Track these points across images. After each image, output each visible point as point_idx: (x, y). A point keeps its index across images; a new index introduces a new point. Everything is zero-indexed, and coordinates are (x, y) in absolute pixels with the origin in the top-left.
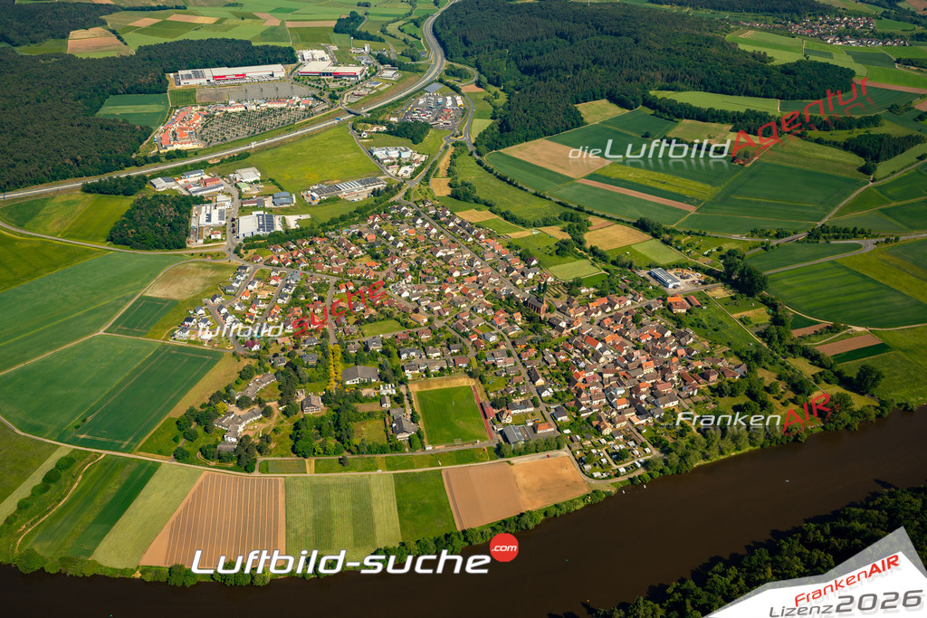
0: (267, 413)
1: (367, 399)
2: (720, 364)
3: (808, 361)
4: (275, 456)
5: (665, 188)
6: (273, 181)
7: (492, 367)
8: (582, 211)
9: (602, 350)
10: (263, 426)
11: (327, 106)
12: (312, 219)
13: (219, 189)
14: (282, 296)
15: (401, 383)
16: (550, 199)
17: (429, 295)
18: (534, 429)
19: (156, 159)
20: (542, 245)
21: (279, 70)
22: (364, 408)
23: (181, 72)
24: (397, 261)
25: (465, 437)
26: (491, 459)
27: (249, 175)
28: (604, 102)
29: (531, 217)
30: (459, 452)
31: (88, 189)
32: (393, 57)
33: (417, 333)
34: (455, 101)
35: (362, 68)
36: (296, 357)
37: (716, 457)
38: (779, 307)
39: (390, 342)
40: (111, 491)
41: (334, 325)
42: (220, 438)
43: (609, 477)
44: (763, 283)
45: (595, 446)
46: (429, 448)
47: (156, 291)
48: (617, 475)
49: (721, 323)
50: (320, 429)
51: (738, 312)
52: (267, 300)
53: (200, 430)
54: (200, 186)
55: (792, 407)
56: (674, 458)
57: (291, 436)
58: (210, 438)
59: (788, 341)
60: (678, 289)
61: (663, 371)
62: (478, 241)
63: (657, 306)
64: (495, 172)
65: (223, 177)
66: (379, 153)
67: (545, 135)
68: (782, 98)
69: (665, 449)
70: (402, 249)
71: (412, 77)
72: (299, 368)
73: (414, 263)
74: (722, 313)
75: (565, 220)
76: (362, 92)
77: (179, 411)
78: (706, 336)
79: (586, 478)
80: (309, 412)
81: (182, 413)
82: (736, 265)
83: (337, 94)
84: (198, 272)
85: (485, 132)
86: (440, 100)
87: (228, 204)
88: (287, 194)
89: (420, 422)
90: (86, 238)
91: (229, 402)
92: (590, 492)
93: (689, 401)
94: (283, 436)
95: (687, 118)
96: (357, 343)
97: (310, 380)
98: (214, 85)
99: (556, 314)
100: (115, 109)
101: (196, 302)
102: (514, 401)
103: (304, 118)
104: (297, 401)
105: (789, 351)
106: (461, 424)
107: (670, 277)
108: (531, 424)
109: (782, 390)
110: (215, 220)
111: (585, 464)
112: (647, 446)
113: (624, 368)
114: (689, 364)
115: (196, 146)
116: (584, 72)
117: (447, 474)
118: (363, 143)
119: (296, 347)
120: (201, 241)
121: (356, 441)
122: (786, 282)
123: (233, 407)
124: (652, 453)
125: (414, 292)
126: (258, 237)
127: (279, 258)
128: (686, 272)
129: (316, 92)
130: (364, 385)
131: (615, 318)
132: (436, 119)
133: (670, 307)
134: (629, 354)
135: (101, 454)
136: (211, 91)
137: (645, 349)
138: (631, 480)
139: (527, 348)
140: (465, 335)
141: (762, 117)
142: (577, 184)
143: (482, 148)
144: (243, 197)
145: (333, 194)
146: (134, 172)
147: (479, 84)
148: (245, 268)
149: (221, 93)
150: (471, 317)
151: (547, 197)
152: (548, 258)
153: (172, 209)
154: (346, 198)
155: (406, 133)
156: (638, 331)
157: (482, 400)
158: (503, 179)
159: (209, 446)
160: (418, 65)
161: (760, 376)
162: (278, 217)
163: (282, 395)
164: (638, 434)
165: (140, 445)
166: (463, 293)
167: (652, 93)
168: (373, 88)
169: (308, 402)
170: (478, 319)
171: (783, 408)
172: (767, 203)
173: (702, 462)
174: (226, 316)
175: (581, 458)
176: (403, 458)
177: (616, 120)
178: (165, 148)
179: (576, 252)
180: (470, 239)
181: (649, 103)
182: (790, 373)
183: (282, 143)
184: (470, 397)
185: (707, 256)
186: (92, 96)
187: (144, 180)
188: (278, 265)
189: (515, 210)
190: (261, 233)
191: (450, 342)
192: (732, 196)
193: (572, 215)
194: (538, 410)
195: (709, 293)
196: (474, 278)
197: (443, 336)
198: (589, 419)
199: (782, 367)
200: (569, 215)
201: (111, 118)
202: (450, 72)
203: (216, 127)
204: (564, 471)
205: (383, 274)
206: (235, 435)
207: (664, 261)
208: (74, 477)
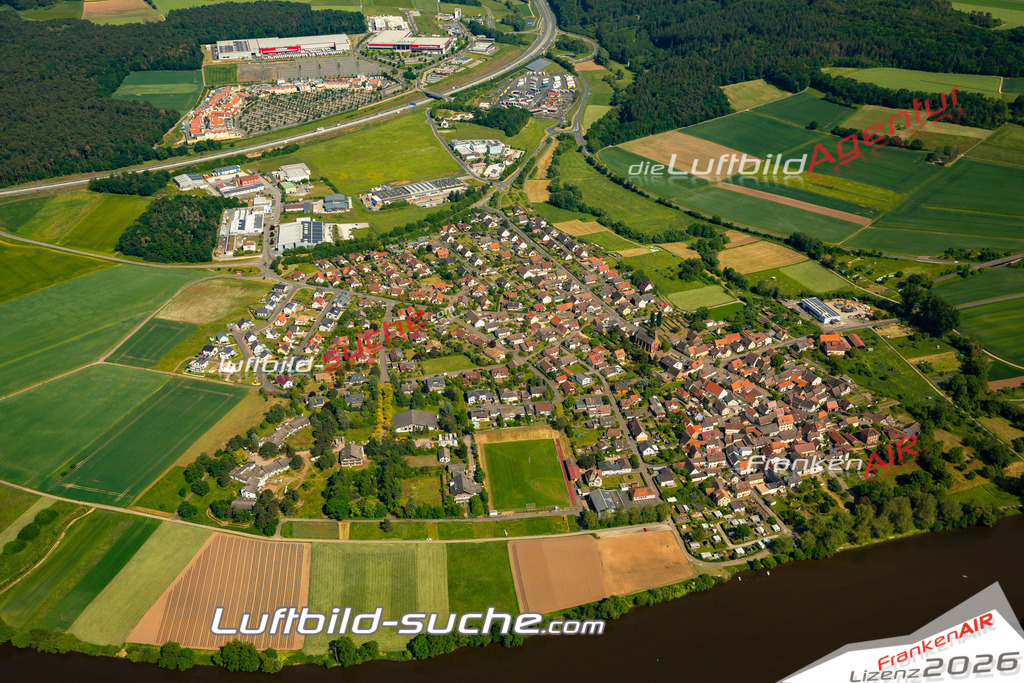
0: (296, 464)
1: (422, 451)
2: (884, 422)
3: (1009, 422)
4: (301, 517)
5: (831, 194)
6: (325, 180)
7: (582, 417)
8: (719, 223)
9: (727, 399)
10: (290, 480)
11: (400, 88)
12: (371, 229)
13: (258, 189)
14: (326, 322)
15: (466, 432)
16: (677, 208)
17: (510, 325)
18: (630, 495)
19: (182, 151)
20: (662, 266)
21: (342, 42)
22: (416, 462)
23: (220, 44)
24: (472, 283)
25: (539, 501)
26: (572, 530)
27: (296, 173)
28: (760, 82)
29: (649, 232)
30: (531, 520)
31: (96, 187)
32: (490, 25)
33: (490, 372)
34: (564, 82)
35: (447, 39)
36: (338, 397)
37: (867, 541)
38: (973, 350)
39: (455, 382)
40: (98, 553)
41: (388, 359)
42: (235, 493)
43: (722, 559)
44: (953, 319)
45: (708, 520)
46: (494, 513)
47: (171, 313)
48: (733, 556)
49: (891, 369)
50: (359, 486)
51: (917, 356)
52: (307, 328)
53: (212, 482)
54: (234, 185)
55: (980, 481)
56: (809, 539)
57: (323, 494)
58: (224, 493)
59: (981, 396)
60: (837, 325)
61: (805, 428)
62: (578, 260)
63: (806, 346)
64: (608, 173)
65: (263, 175)
66: (462, 147)
67: (678, 126)
68: (1006, 75)
69: (799, 526)
70: (481, 268)
71: (513, 50)
72: (339, 410)
73: (494, 285)
74: (894, 356)
75: (695, 235)
76: (446, 69)
77: (188, 458)
78: (869, 386)
79: (692, 559)
80: (348, 465)
81: (193, 460)
82: (917, 294)
83: (415, 72)
84: (224, 292)
85: (600, 122)
86: (546, 81)
87: (267, 208)
88: (342, 197)
89: (486, 482)
90: (90, 247)
91: (250, 449)
92: (696, 577)
94: (313, 494)
95: (870, 103)
96: (414, 383)
97: (352, 426)
98: (260, 60)
99: (671, 353)
100: (136, 89)
101: (219, 328)
102: (607, 459)
103: (370, 102)
104: (335, 451)
105: (982, 408)
106: (537, 486)
107: (827, 309)
108: (627, 489)
109: (968, 459)
110: (250, 228)
111: (691, 541)
112: (776, 523)
113: (754, 422)
114: (841, 421)
115: (233, 136)
116: (736, 43)
117: (514, 546)
118: (442, 134)
119: (338, 385)
120: (231, 253)
121: (403, 501)
122: (987, 319)
123: (254, 456)
124: (780, 530)
125: (491, 321)
126: (302, 250)
127: (325, 275)
128: (850, 303)
129: (388, 70)
130: (419, 433)
131: (748, 360)
132: (539, 105)
133: (823, 348)
134: (761, 405)
135: (90, 508)
136: (255, 67)
137: (785, 399)
138: (751, 564)
139: (630, 393)
140: (552, 376)
141: (974, 100)
142: (715, 189)
143: (595, 142)
144: (286, 200)
145: (399, 198)
146: (155, 167)
147: (598, 60)
148: (283, 287)
149: (268, 70)
150: (561, 354)
151: (674, 205)
152: (668, 283)
153: (196, 213)
154: (416, 202)
155: (498, 122)
156: (776, 377)
157: (566, 457)
158: (618, 182)
159: (221, 502)
160: (521, 36)
161: (937, 439)
162: (328, 225)
163: (315, 443)
164: (765, 507)
165: (137, 499)
166: (553, 324)
167: (824, 70)
168: (460, 65)
169: (347, 453)
170: (570, 355)
171: (966, 481)
172: (971, 215)
173: (848, 546)
174: (255, 344)
175: (687, 534)
176: (460, 525)
177: (774, 107)
178: (194, 138)
179: (705, 276)
180: (569, 257)
181: (819, 84)
182: (979, 437)
183: (340, 134)
184: (552, 452)
185: (881, 283)
186: (108, 72)
187: (166, 177)
188: (324, 285)
189: (629, 223)
190: (305, 244)
191: (531, 384)
192: (923, 206)
193: (704, 228)
194: (638, 471)
195: (879, 332)
196: (569, 305)
197: (524, 376)
198: (701, 486)
199: (970, 429)
200: (700, 230)
201: (131, 100)
202: (563, 45)
203: (259, 113)
204: (665, 549)
205: (455, 298)
206: (255, 490)
207: (821, 288)
208: (56, 534)
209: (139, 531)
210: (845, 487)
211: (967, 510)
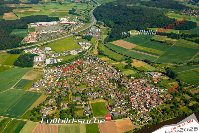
0: (53, 108)
1: (78, 105)
2: (166, 96)
3: (188, 95)
5: (151, 52)
6: (54, 50)
7: (109, 97)
8: (131, 58)
9: (137, 92)
10: (52, 112)
11: (67, 32)
12: (64, 60)
13: (41, 52)
14: (57, 79)
15: (87, 101)
17: (93, 79)
18: (120, 112)
19: (25, 45)
20: (121, 66)
21: (55, 23)
22: (78, 107)
23: (31, 23)
24: (85, 70)
25: (103, 115)
27: (48, 49)
29: (118, 59)
31: (8, 52)
32: (83, 20)
33: (90, 88)
34: (99, 30)
35: (75, 22)
36: (61, 94)
37: (166, 120)
38: (180, 82)
39: (84, 91)
40: (14, 129)
41: (70, 86)
42: (42, 115)
43: (140, 125)
44: (176, 76)
45: (136, 117)
46: (94, 117)
47: (25, 78)
48: (141, 124)
49: (166, 85)
50: (67, 113)
51: (170, 83)
52: (53, 80)
53: (37, 113)
54: (36, 51)
55: (185, 107)
56: (156, 120)
57: (59, 115)
58: (39, 115)
59: (183, 90)
60: (155, 77)
61: (152, 98)
62: (105, 65)
63: (150, 81)
64: (109, 48)
65: (42, 49)
66: (80, 43)
67: (121, 39)
68: (179, 30)
69: (153, 118)
70: (86, 67)
71: (88, 24)
72: (61, 97)
73: (89, 71)
74: (166, 83)
76: (76, 28)
77: (31, 108)
78: (162, 89)
79: (134, 125)
80: (64, 108)
81: (32, 109)
82: (169, 71)
83: (70, 29)
84: (36, 73)
85: (106, 38)
86: (95, 30)
87: (43, 56)
88: (58, 53)
89: (92, 111)
90: (8, 64)
91: (44, 106)
92: (135, 129)
93: (159, 105)
94: (57, 115)
95: (156, 34)
96: (76, 91)
97: (64, 100)
98: (39, 26)
99: (125, 84)
100: (15, 33)
101: (35, 81)
102: (115, 105)
103: (61, 34)
104: (61, 105)
105: (183, 93)
106: (102, 111)
107: (153, 74)
109: (182, 103)
110: (40, 60)
113: (142, 97)
114: (158, 96)
115: (35, 42)
116: (130, 23)
118: (76, 41)
119: (60, 92)
120: (36, 65)
121: (76, 116)
122: (182, 75)
123: (45, 107)
124: (150, 118)
125: (90, 78)
126: (51, 64)
128: (157, 73)
129: (64, 28)
130: (78, 101)
131: (140, 85)
132: (94, 35)
133: (153, 82)
134: (143, 94)
135: (12, 119)
136: (38, 28)
137: (147, 92)
138: (145, 125)
139: (118, 92)
140: (103, 89)
141: (175, 34)
142: (129, 51)
143: (106, 42)
144: (47, 54)
145: (69, 53)
146: (20, 48)
147: (104, 26)
149: (41, 28)
150: (104, 84)
151: (122, 54)
152: (123, 69)
153: (29, 57)
154: (72, 54)
155: (87, 38)
156: (145, 88)
157: (107, 105)
158: (111, 50)
159: (39, 117)
160: (89, 21)
161: (176, 99)
162: (55, 59)
163: (57, 104)
164: (146, 114)
165: (22, 117)
166: (102, 78)
167: (147, 28)
168: (78, 27)
169: (64, 106)
170: (106, 85)
171: (182, 107)
173: (163, 121)
174: (43, 84)
175: (132, 120)
177: (139, 35)
178: (27, 42)
179: (129, 68)
180: (103, 65)
182: (184, 98)
183: (56, 41)
184: (104, 104)
185: (162, 69)
186: (9, 29)
187: (22, 50)
189: (114, 57)
190: (51, 63)
191: (99, 91)
192: (168, 54)
193: (128, 59)
194: (121, 108)
195: (163, 78)
196: (105, 74)
198: (134, 110)
199: (182, 97)
201: (14, 35)
202: (97, 23)
203: (40, 37)
204: (128, 123)
205: (82, 74)
206: (46, 114)
207: (151, 70)
208: (5, 125)
209: (23, 124)
210: (161, 109)
211: (183, 113)
